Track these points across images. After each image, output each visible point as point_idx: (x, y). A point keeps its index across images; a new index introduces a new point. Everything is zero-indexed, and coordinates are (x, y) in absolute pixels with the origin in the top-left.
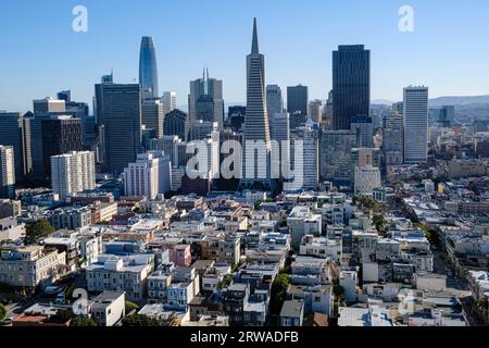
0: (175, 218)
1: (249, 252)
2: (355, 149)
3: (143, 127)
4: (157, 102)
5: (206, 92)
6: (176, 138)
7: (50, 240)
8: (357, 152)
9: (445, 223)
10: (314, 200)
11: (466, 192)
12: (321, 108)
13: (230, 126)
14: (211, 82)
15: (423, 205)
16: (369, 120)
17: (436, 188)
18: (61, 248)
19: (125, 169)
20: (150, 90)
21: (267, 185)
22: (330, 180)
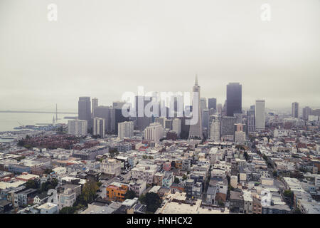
0: (164, 150)
1: (194, 166)
2: (235, 124)
7: (118, 157)
9: (273, 156)
10: (220, 145)
11: (280, 143)
15: (264, 148)
16: (241, 113)
17: (269, 141)
18: (123, 161)
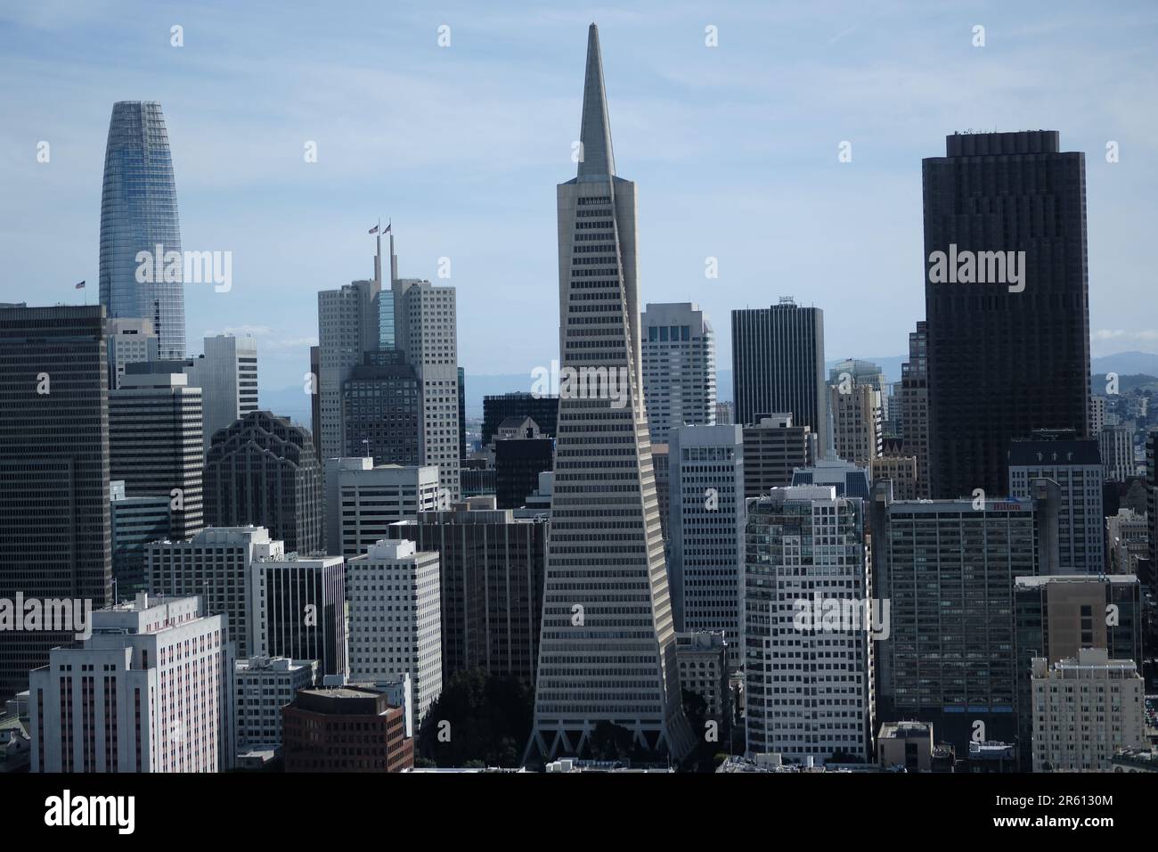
2: (1030, 581)
3: (116, 490)
4: (178, 380)
5: (387, 336)
6: (260, 536)
8: (1036, 594)
12: (877, 399)
13: (489, 481)
14: (410, 298)
16: (1089, 453)
19: (35, 677)
20: (147, 328)
21: (652, 736)
22: (922, 715)
